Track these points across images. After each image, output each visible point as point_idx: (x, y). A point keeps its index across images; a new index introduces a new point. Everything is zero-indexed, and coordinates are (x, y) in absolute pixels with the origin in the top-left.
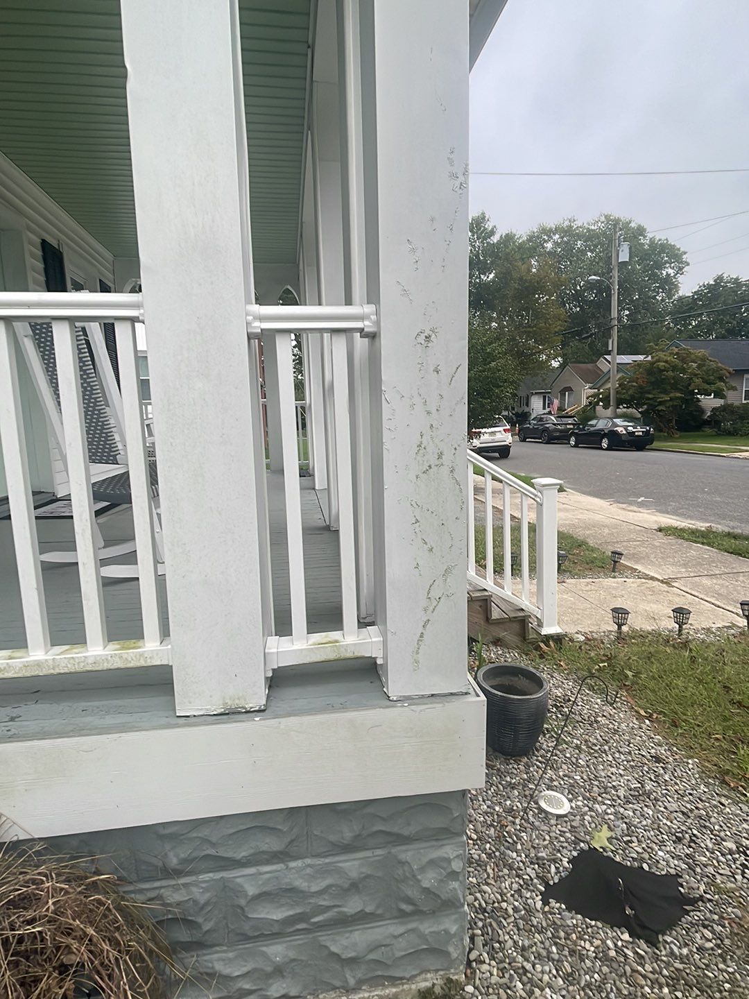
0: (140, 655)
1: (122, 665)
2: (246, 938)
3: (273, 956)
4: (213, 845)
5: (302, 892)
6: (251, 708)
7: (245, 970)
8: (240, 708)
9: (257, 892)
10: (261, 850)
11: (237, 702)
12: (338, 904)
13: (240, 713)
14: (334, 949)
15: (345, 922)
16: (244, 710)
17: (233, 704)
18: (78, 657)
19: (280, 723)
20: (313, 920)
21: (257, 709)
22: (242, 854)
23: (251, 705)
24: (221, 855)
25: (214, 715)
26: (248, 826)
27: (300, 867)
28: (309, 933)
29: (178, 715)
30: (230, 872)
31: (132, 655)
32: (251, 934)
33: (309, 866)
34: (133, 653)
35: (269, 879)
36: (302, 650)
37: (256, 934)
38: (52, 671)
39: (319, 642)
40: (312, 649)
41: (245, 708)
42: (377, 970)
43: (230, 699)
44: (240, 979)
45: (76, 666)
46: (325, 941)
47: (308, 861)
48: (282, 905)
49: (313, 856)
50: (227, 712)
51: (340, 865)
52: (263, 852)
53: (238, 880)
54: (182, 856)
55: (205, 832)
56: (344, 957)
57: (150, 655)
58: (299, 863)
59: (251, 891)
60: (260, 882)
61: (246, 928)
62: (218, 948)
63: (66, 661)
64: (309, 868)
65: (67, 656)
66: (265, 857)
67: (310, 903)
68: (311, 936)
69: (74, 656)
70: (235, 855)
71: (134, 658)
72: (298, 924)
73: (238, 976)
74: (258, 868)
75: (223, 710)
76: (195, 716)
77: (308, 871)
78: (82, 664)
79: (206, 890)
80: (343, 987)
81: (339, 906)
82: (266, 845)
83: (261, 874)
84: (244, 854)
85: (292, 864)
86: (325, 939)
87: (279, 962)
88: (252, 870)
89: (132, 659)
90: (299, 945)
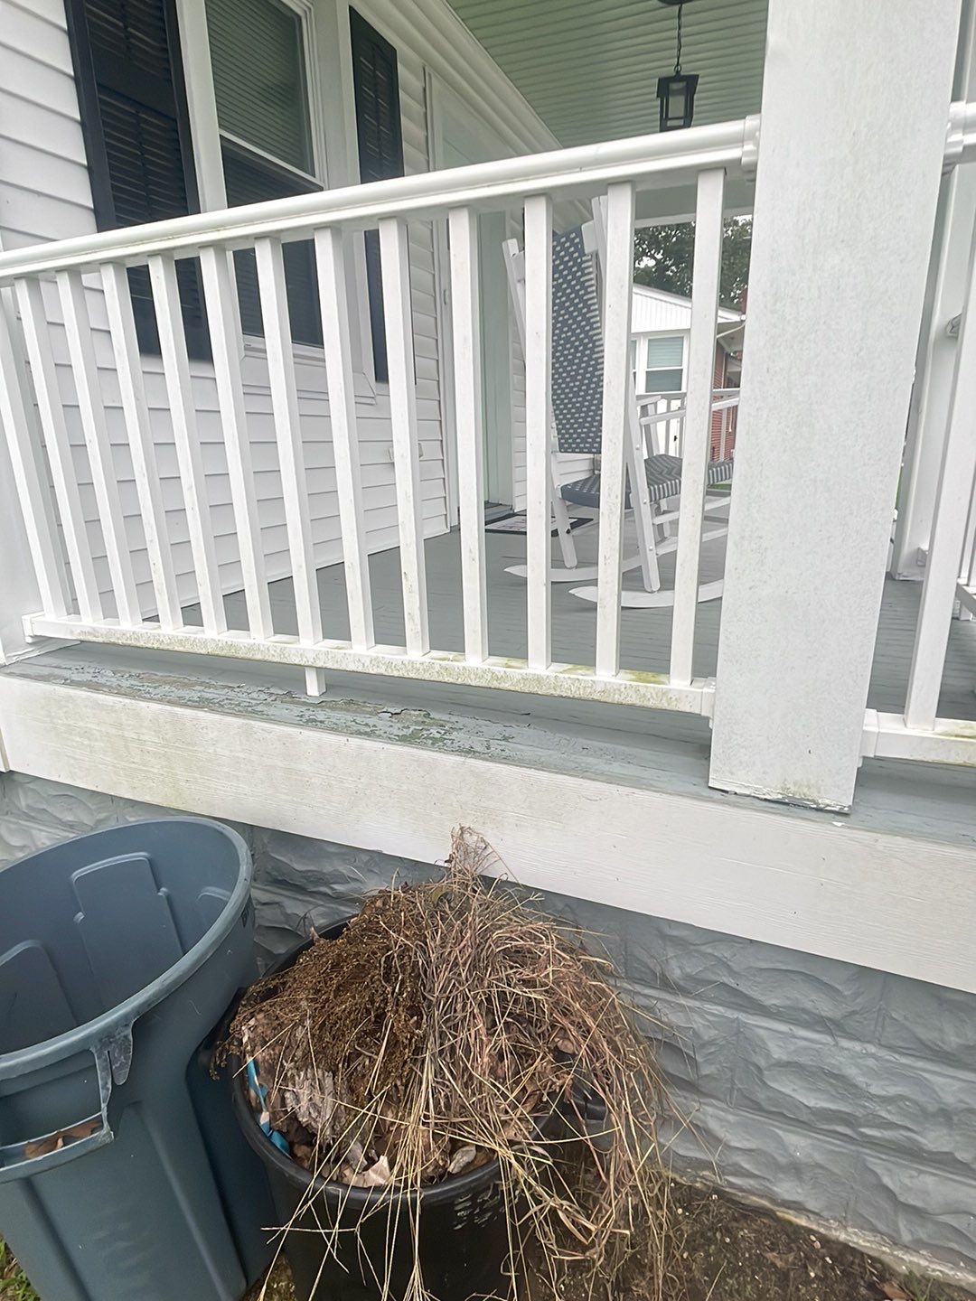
0: (663, 694)
1: (638, 702)
2: (758, 1107)
3: (793, 1149)
4: (732, 972)
5: (855, 1086)
6: (828, 805)
7: (748, 1145)
8: (808, 800)
9: (785, 1058)
10: (801, 1006)
11: (806, 790)
12: (909, 1126)
13: (806, 807)
14: (887, 1180)
15: (914, 1155)
16: (815, 806)
17: (796, 791)
18: (585, 681)
19: (877, 840)
20: (862, 1130)
21: (837, 809)
22: (771, 1000)
23: (828, 802)
24: (740, 989)
25: (766, 800)
26: (789, 968)
27: (856, 1052)
28: (853, 1144)
29: (710, 785)
30: (750, 1016)
31: (652, 691)
32: (765, 1105)
33: (873, 1056)
34: (654, 688)
35: (805, 1049)
36: (923, 738)
37: (773, 1109)
38: (552, 692)
39: (956, 733)
40: (943, 741)
41: (817, 804)
42: (951, 1241)
43: (795, 784)
44: (739, 1153)
45: (582, 691)
46: (875, 1164)
47: (872, 1049)
48: (819, 1090)
49: (880, 1044)
50: (787, 800)
51: (926, 1075)
52: (804, 1011)
53: (761, 1032)
54: (689, 970)
55: (724, 952)
56: (902, 1199)
57: (677, 696)
58: (857, 1046)
59: (778, 1053)
60: (792, 1048)
61: (761, 1096)
62: (714, 1102)
63: (569, 682)
64: (873, 1060)
65: (572, 676)
66: (806, 1017)
67: (865, 1107)
68: (853, 1148)
69: (580, 677)
70: (762, 998)
71: (655, 696)
72: (838, 1125)
73: (737, 1148)
74: (792, 1027)
75: (780, 796)
76: (736, 793)
77: (871, 1062)
78: (589, 690)
79: (712, 1025)
80: (890, 1236)
81: (909, 1129)
82: (810, 1003)
83: (794, 1037)
84: (775, 1002)
85: (845, 1043)
86: (877, 1163)
87: (798, 1158)
88: (783, 1028)
89: (652, 697)
90: (833, 1151)
